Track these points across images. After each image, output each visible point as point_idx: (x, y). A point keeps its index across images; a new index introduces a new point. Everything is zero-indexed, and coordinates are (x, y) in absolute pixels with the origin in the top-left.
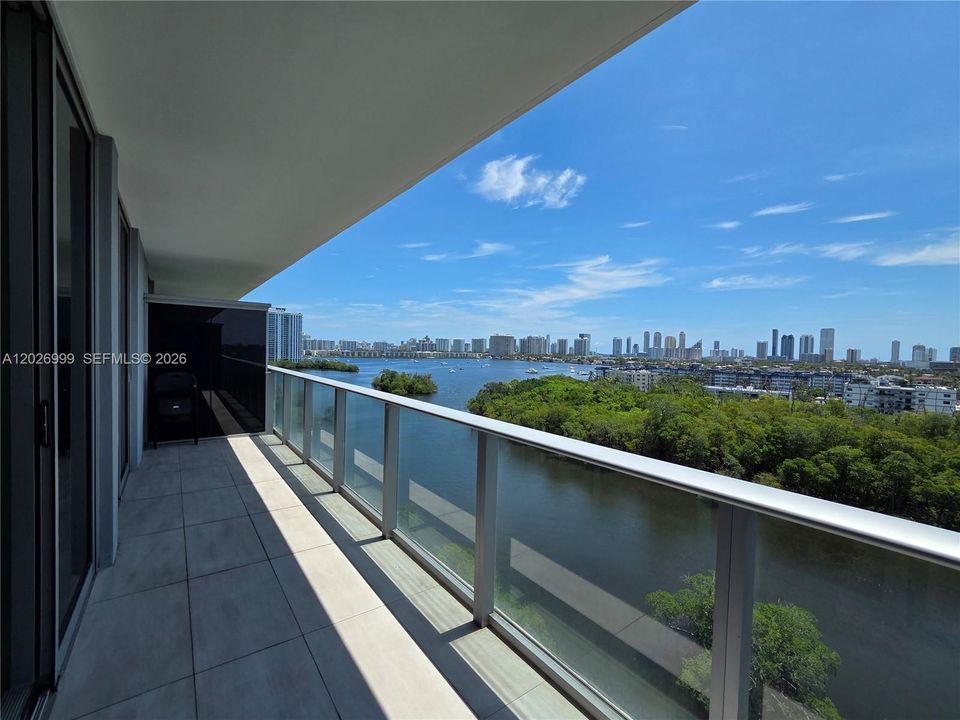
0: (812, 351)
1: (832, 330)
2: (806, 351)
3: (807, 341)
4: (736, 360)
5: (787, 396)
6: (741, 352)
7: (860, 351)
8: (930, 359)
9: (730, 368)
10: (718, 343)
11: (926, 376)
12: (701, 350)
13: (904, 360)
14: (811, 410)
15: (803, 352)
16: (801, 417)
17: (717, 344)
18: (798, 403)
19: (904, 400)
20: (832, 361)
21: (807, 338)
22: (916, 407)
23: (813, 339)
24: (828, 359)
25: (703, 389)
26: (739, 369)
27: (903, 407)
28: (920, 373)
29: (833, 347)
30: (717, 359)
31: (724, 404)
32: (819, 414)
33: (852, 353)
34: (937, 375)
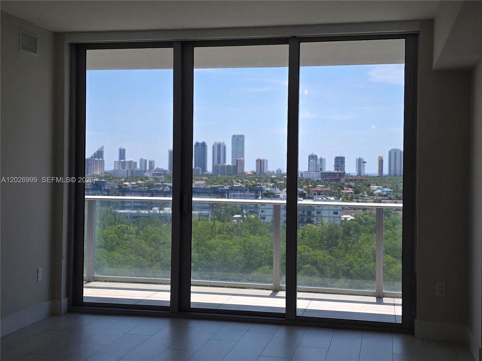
0: (225, 162)
1: (242, 137)
2: (219, 162)
3: (219, 149)
4: (147, 174)
5: (207, 216)
6: (151, 163)
7: (267, 161)
8: (321, 169)
9: (140, 185)
10: (124, 150)
11: (320, 187)
12: (103, 162)
13: (302, 171)
14: (232, 230)
15: (216, 163)
16: (224, 238)
17: (122, 153)
18: (218, 224)
19: (306, 213)
20: (244, 173)
21: (219, 145)
22: (315, 219)
23: (225, 147)
24: (239, 171)
25: (115, 214)
26: (150, 185)
27: (305, 219)
28: (315, 184)
29: (243, 157)
30: (123, 172)
31: (142, 233)
32: (239, 233)
33: (260, 163)
34: (326, 186)
